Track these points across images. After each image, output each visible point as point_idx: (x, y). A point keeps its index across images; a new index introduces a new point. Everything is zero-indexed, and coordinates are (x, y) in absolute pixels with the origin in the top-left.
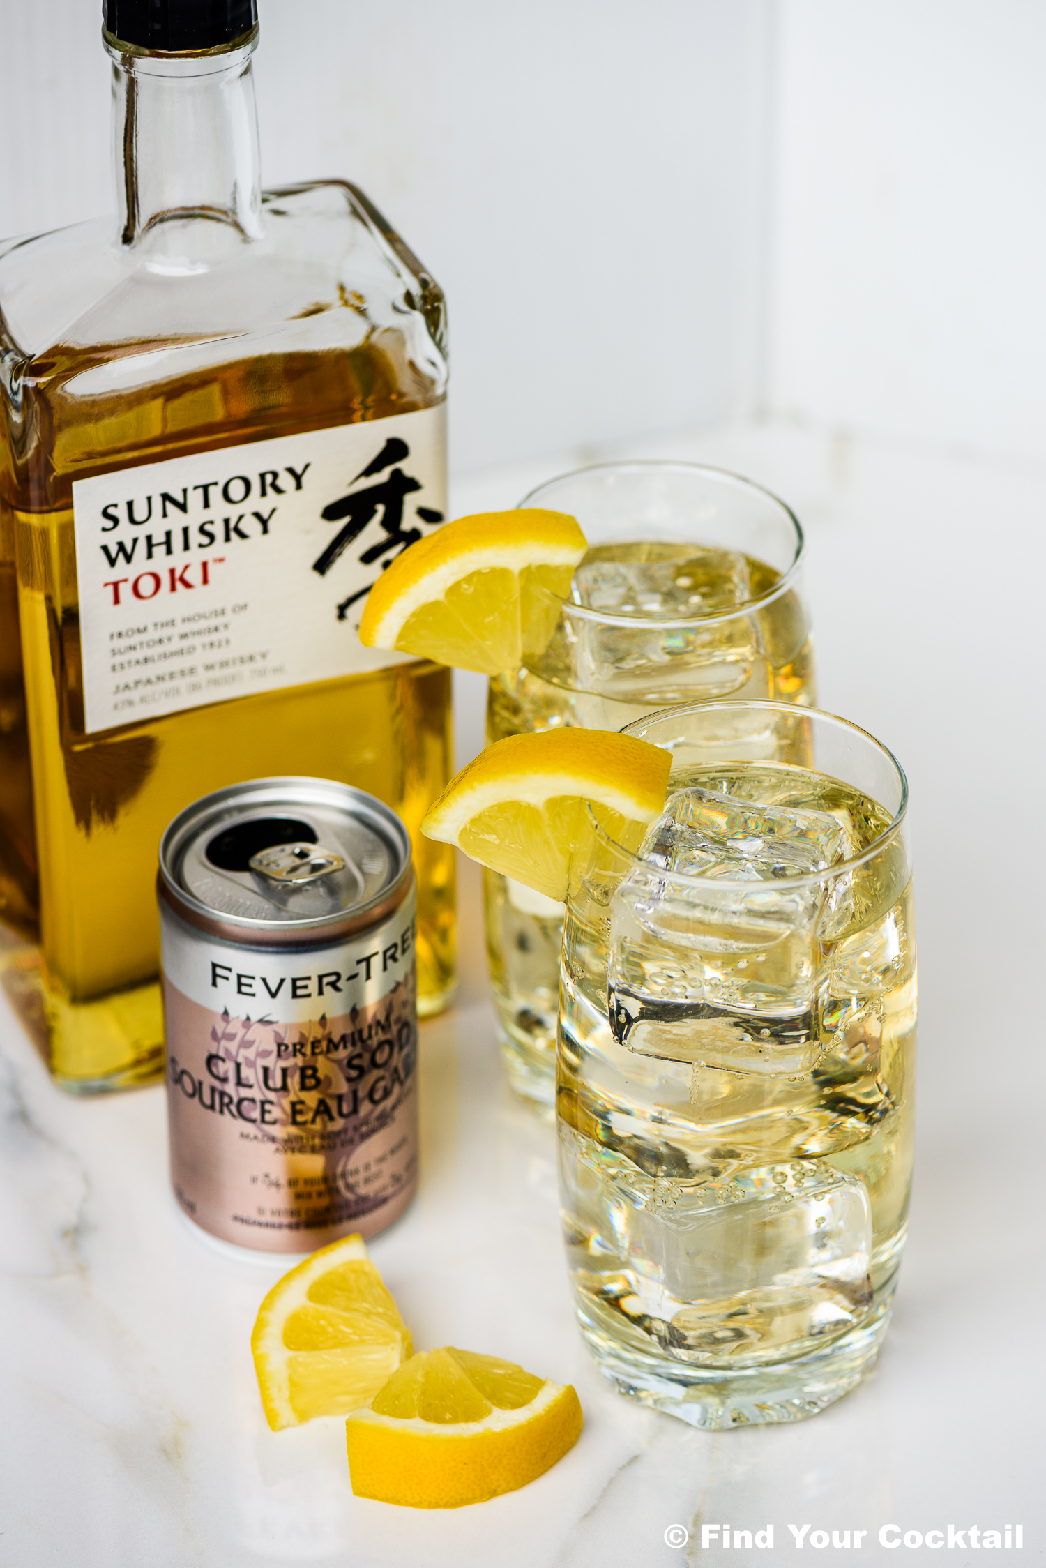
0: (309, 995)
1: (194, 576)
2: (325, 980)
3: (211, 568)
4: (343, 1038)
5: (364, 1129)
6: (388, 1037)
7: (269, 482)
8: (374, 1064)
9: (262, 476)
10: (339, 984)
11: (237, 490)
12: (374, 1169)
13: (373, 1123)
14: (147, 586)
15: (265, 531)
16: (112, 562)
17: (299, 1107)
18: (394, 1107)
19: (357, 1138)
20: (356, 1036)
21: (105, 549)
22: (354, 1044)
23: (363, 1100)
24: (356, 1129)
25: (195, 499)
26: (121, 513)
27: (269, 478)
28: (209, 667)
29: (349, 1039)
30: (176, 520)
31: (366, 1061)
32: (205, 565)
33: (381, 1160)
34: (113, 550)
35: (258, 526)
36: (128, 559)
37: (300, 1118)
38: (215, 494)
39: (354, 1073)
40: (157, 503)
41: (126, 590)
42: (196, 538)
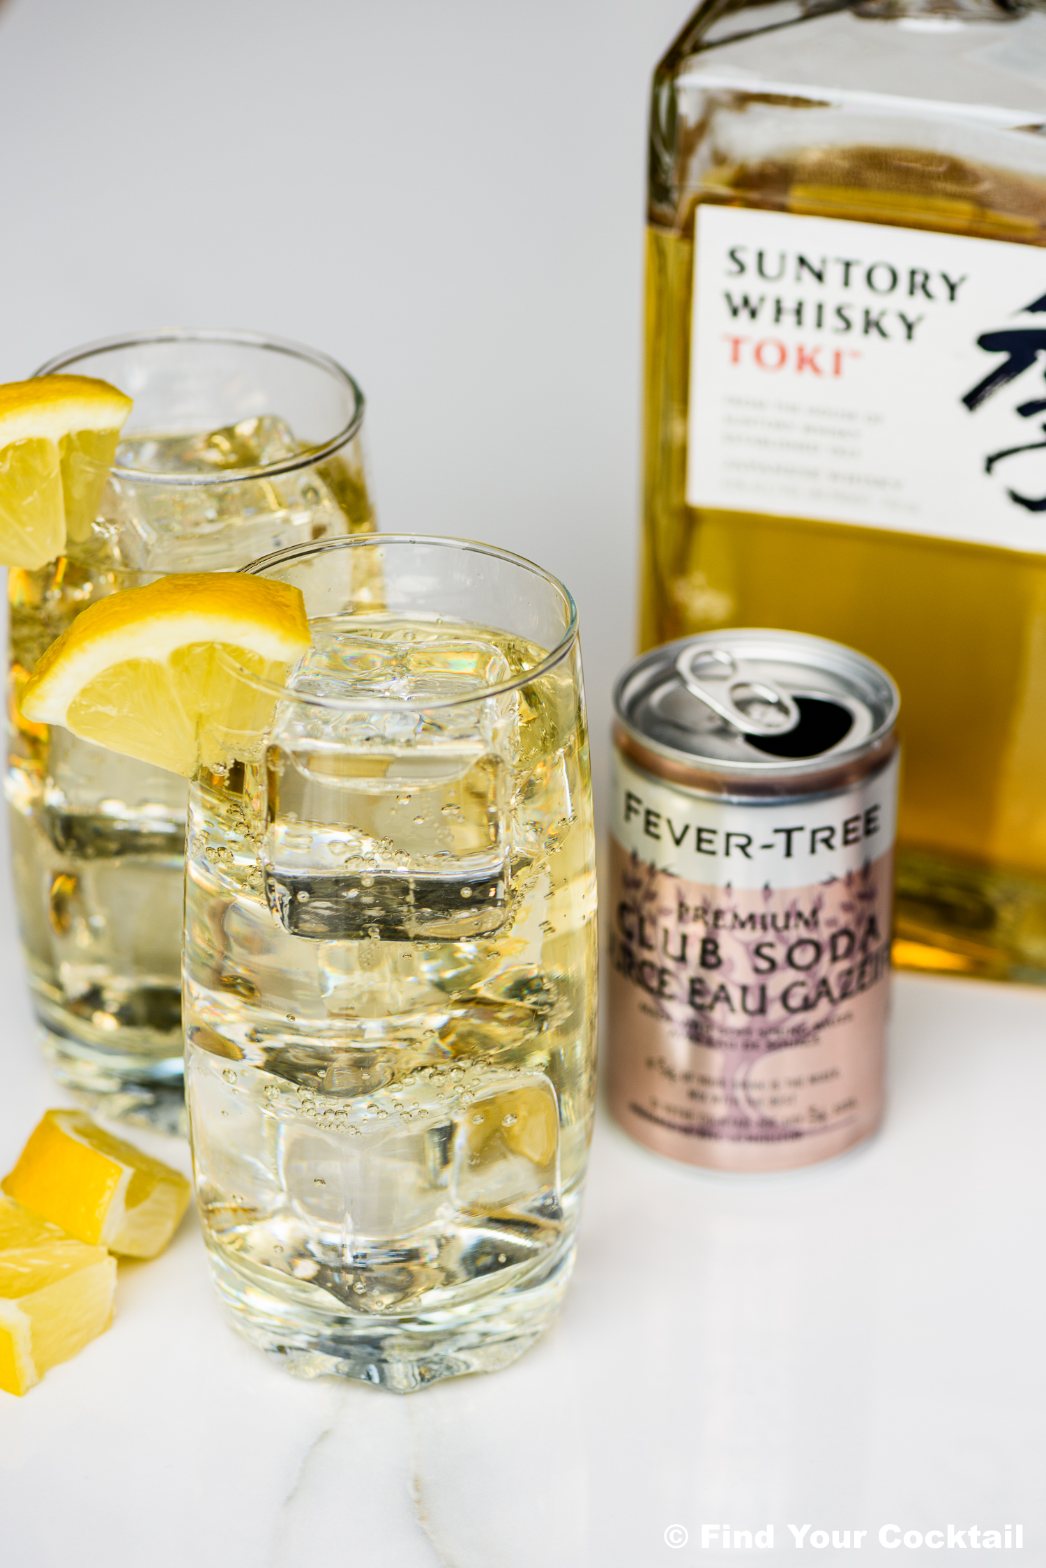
0: (713, 853)
1: (825, 361)
2: (734, 840)
3: (847, 363)
4: (752, 918)
5: (773, 1037)
6: (813, 936)
7: (919, 284)
8: (790, 961)
9: (913, 273)
10: (749, 850)
11: (882, 278)
12: (785, 1091)
13: (785, 1035)
14: (771, 355)
15: (909, 337)
16: (735, 312)
17: (698, 986)
18: (819, 1026)
19: (763, 1043)
20: (769, 920)
21: (728, 297)
22: (764, 927)
23: (773, 1000)
24: (764, 1033)
25: (834, 274)
26: (750, 260)
27: (919, 279)
28: (835, 476)
29: (758, 920)
30: (809, 291)
31: (779, 954)
32: (838, 356)
33: (797, 1083)
34: (738, 301)
35: (901, 330)
36: (753, 314)
37: (698, 1000)
38: (858, 275)
39: (764, 965)
40: (792, 263)
41: (747, 351)
42: (830, 319)
